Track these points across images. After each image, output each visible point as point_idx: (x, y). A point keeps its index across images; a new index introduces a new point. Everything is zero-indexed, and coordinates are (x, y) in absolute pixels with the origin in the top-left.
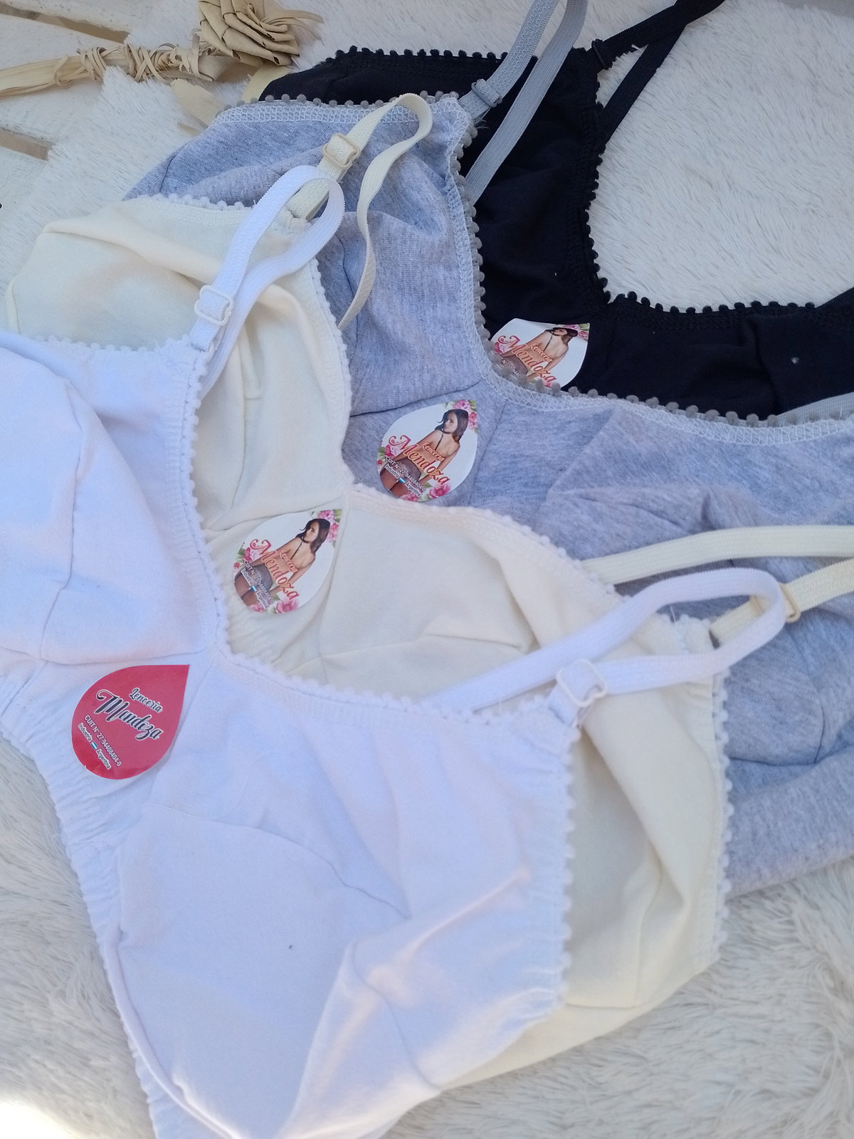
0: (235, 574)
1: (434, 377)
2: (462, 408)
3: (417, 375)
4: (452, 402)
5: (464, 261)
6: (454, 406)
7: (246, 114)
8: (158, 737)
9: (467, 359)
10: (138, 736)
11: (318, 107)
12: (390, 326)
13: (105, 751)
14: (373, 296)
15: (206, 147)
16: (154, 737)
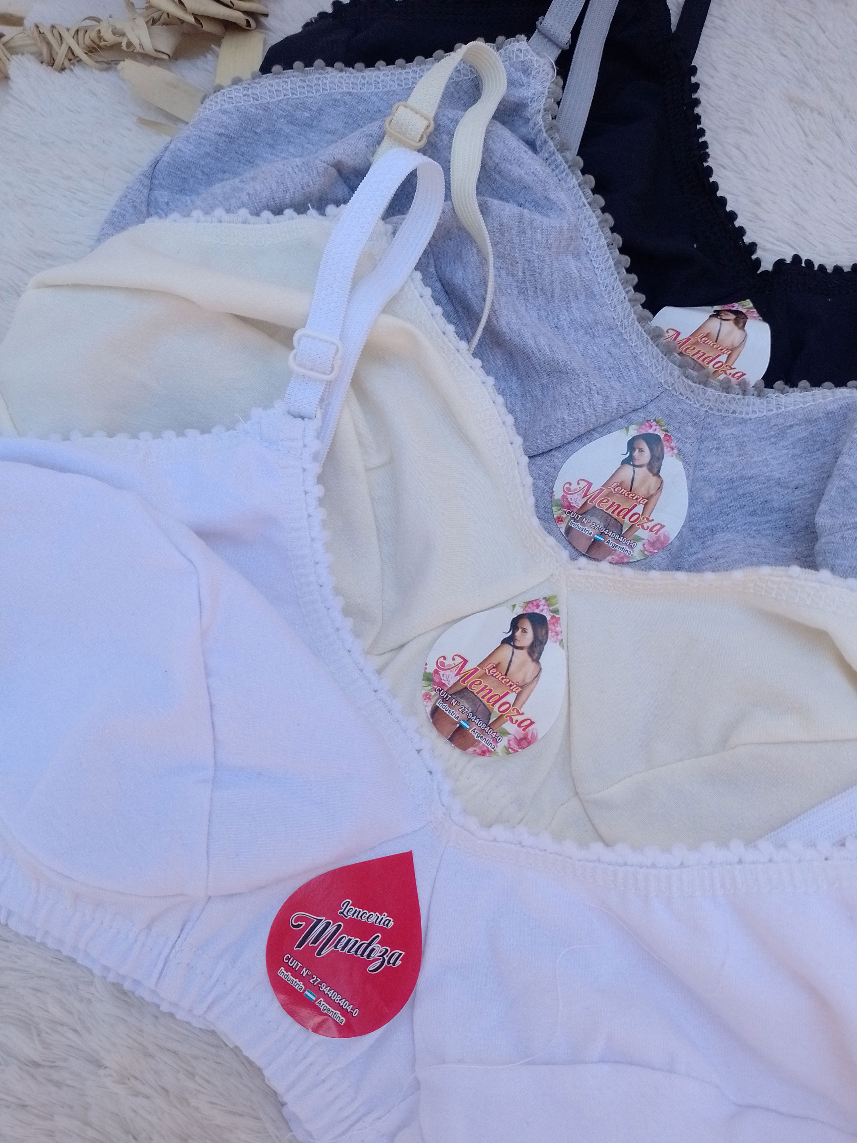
0: (429, 709)
1: (607, 398)
2: (650, 431)
3: (584, 399)
4: (634, 426)
5: (594, 245)
6: (638, 430)
7: (249, 93)
8: (399, 963)
9: (635, 368)
10: (371, 967)
11: (343, 74)
12: (531, 342)
13: (329, 1000)
14: (497, 307)
15: (200, 143)
16: (394, 964)
